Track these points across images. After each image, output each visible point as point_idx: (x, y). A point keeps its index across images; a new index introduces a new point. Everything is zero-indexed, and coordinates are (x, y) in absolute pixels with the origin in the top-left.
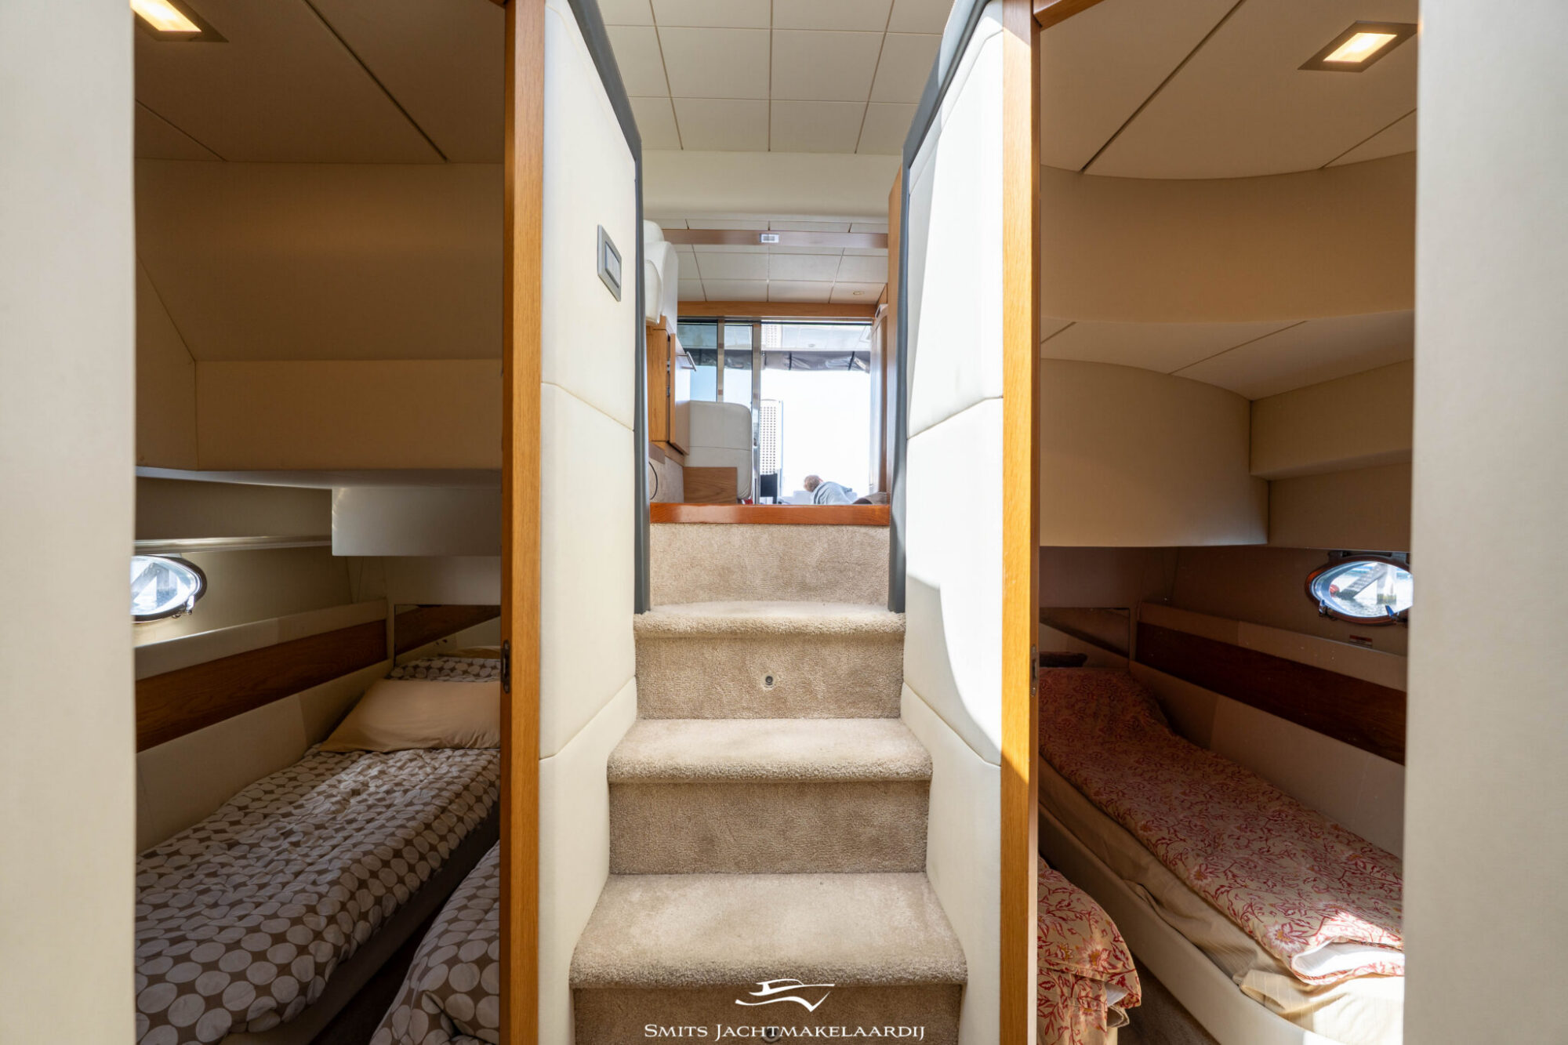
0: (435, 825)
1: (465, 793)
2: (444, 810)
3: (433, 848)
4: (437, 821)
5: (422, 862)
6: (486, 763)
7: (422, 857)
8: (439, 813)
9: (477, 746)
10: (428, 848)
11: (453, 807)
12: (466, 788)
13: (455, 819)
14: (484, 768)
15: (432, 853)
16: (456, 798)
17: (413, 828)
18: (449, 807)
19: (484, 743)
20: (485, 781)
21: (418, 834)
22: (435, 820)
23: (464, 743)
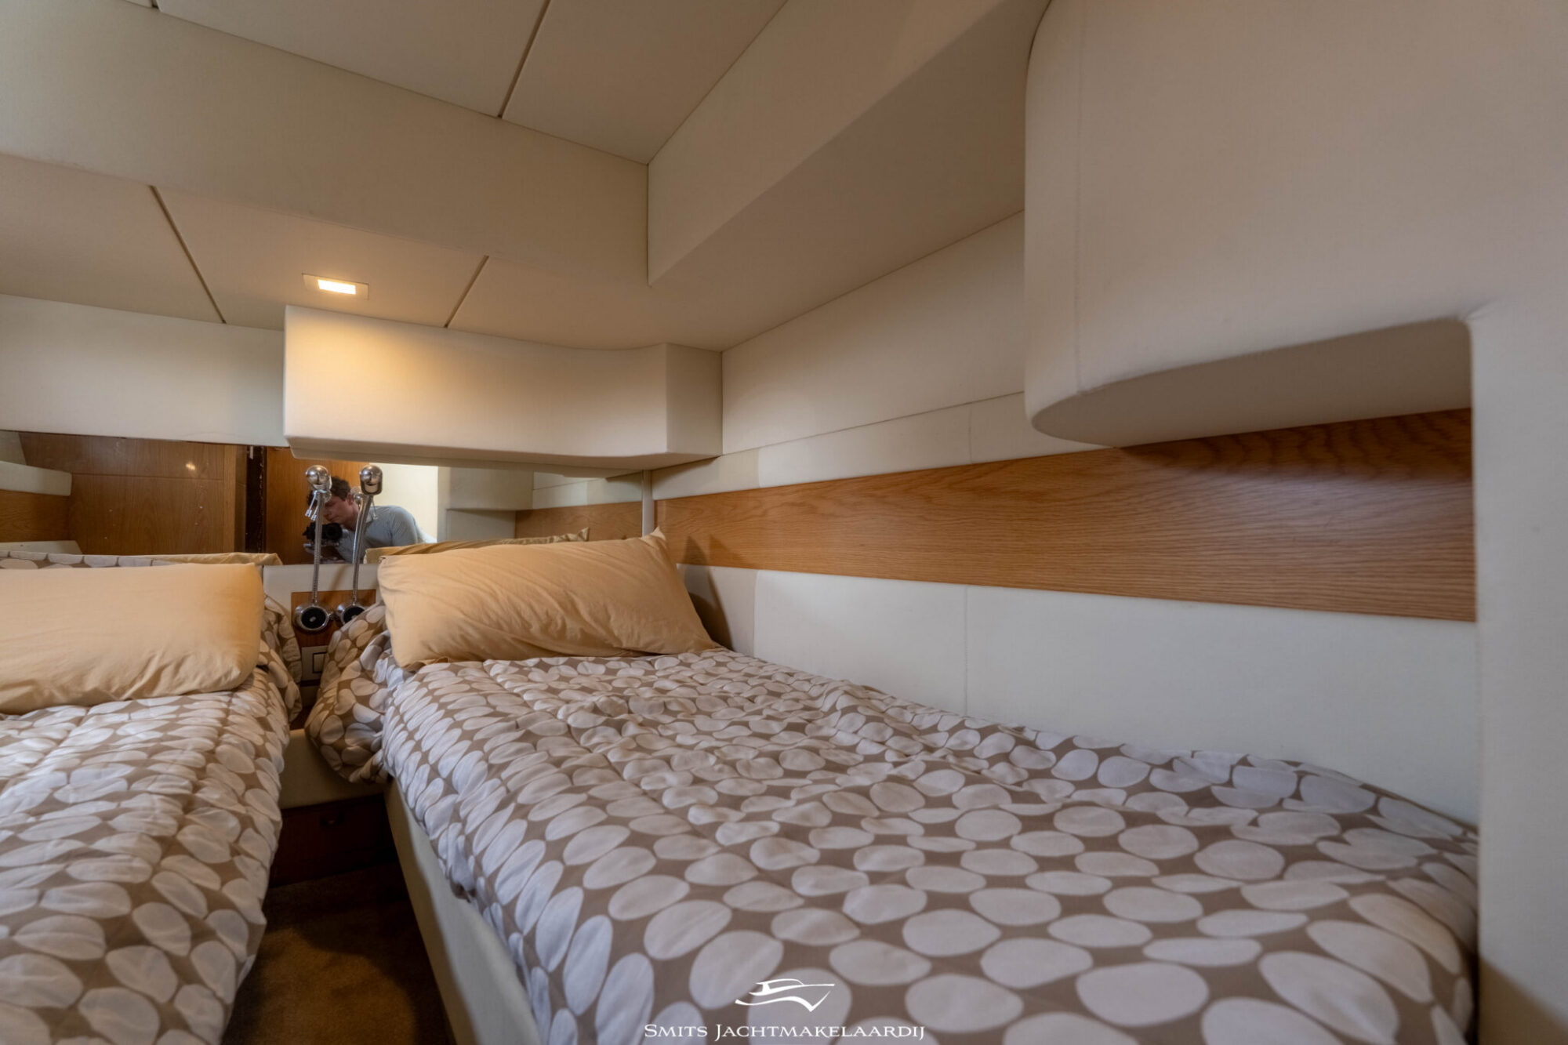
0: (188, 837)
1: (211, 766)
2: (188, 804)
3: (216, 902)
4: (186, 830)
5: (204, 947)
6: (221, 715)
7: (200, 934)
8: (180, 812)
9: (156, 692)
10: (202, 902)
11: (208, 794)
12: (211, 755)
13: (233, 823)
14: (224, 722)
15: (218, 913)
16: (200, 778)
17: (134, 854)
18: (199, 795)
19: (180, 684)
20: (244, 744)
21: (156, 869)
22: (180, 827)
23: (114, 689)
